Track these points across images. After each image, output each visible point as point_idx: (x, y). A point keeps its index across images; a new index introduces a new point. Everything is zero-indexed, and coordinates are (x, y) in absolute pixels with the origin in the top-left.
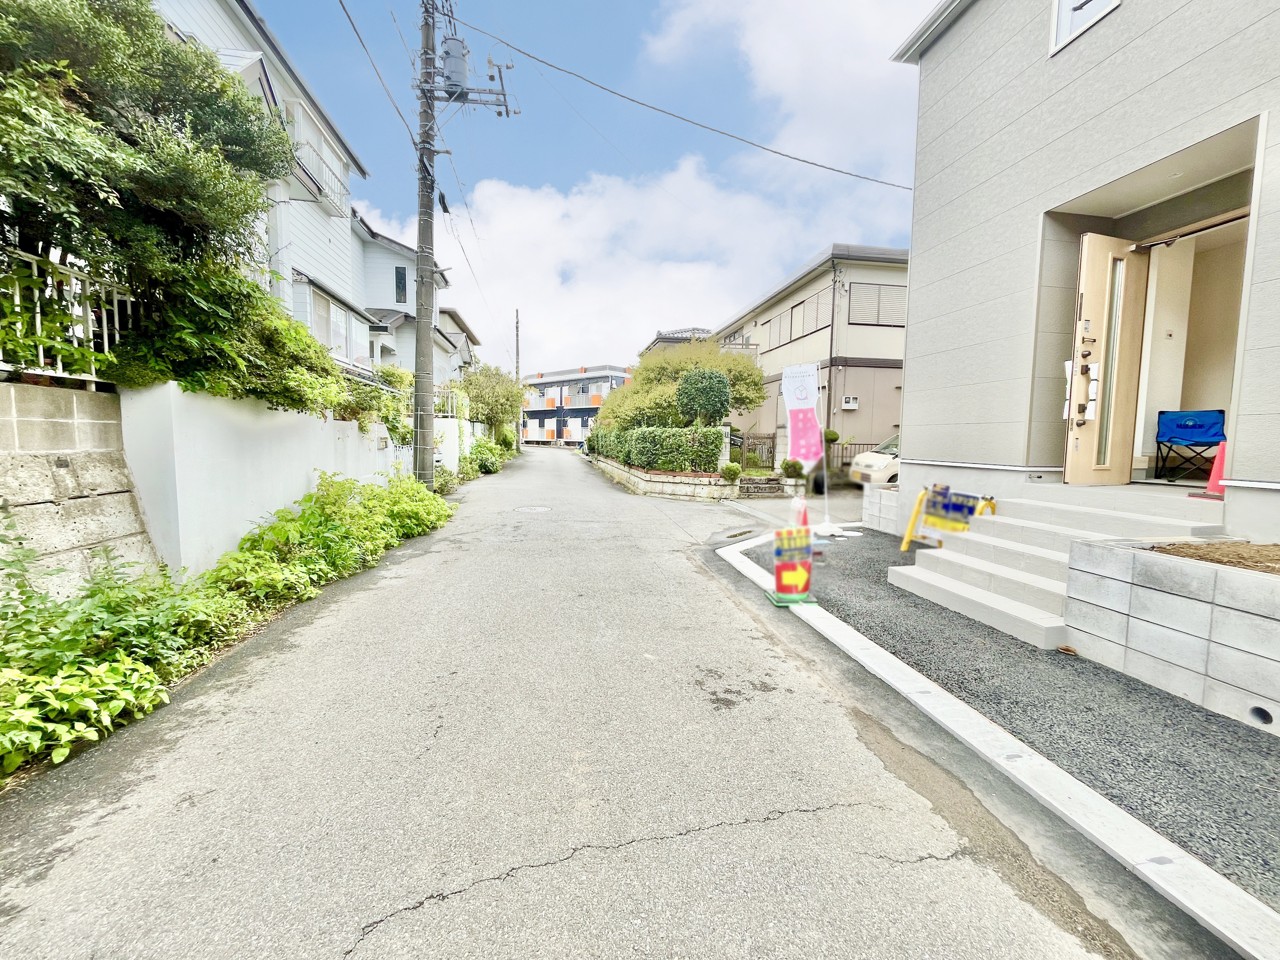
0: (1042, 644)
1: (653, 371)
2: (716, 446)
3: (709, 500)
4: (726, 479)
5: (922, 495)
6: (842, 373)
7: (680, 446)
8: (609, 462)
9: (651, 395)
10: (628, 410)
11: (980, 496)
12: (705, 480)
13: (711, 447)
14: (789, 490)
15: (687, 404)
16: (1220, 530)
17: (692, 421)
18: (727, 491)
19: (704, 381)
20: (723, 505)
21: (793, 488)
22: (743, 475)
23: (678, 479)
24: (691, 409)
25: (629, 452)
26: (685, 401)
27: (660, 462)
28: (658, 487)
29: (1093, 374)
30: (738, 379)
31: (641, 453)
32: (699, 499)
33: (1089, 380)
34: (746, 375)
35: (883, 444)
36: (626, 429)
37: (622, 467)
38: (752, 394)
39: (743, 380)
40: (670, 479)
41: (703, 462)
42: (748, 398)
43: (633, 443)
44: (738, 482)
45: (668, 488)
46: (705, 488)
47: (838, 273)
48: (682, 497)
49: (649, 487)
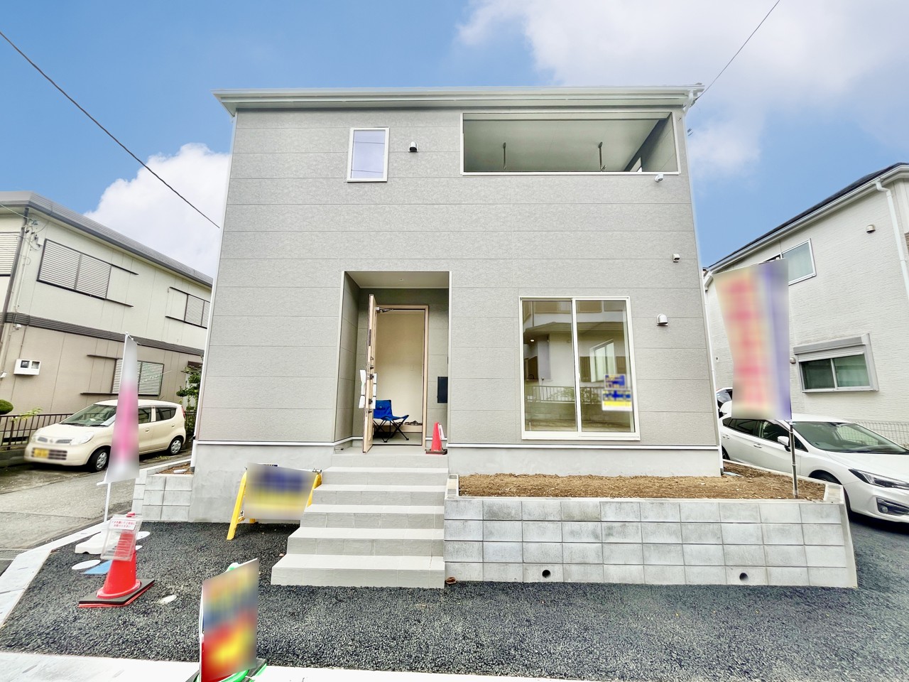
29: (374, 380)
33: (373, 384)
35: (76, 414)
47: (30, 223)
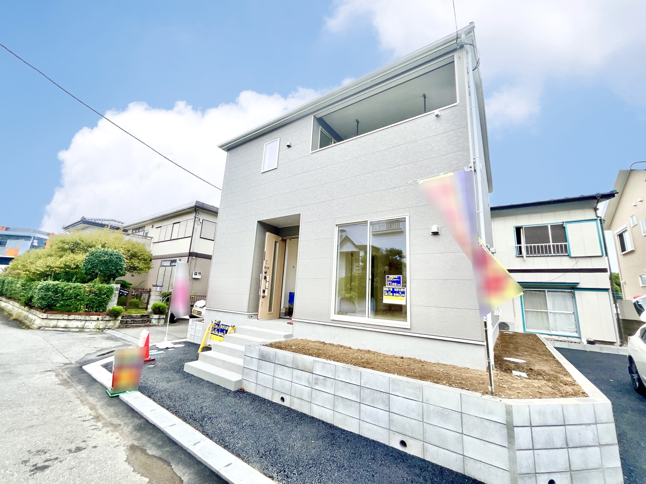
0: (233, 389)
1: (68, 243)
2: (107, 296)
3: (96, 330)
4: (111, 317)
5: (210, 326)
6: (194, 261)
7: (78, 295)
8: (11, 302)
9: (63, 259)
10: (40, 266)
11: (230, 325)
12: (95, 317)
13: (103, 297)
14: (154, 322)
15: (90, 269)
16: (291, 336)
17: (93, 279)
18: (111, 324)
19: (106, 256)
20: (105, 333)
21: (157, 320)
22: (125, 313)
23: (72, 317)
24: (93, 272)
25: (32, 297)
26: (89, 267)
27: (58, 305)
28: (53, 323)
29: (268, 279)
30: (133, 256)
31: (42, 298)
32: (86, 330)
33: (267, 281)
34: (139, 254)
36: (34, 280)
37: (23, 307)
38: (141, 265)
39: (136, 257)
40: (66, 317)
41: (96, 306)
42: (138, 267)
43: (37, 291)
44: (120, 318)
45: (62, 324)
46: (93, 322)
47: (197, 214)
48: (72, 330)
49: (44, 323)
